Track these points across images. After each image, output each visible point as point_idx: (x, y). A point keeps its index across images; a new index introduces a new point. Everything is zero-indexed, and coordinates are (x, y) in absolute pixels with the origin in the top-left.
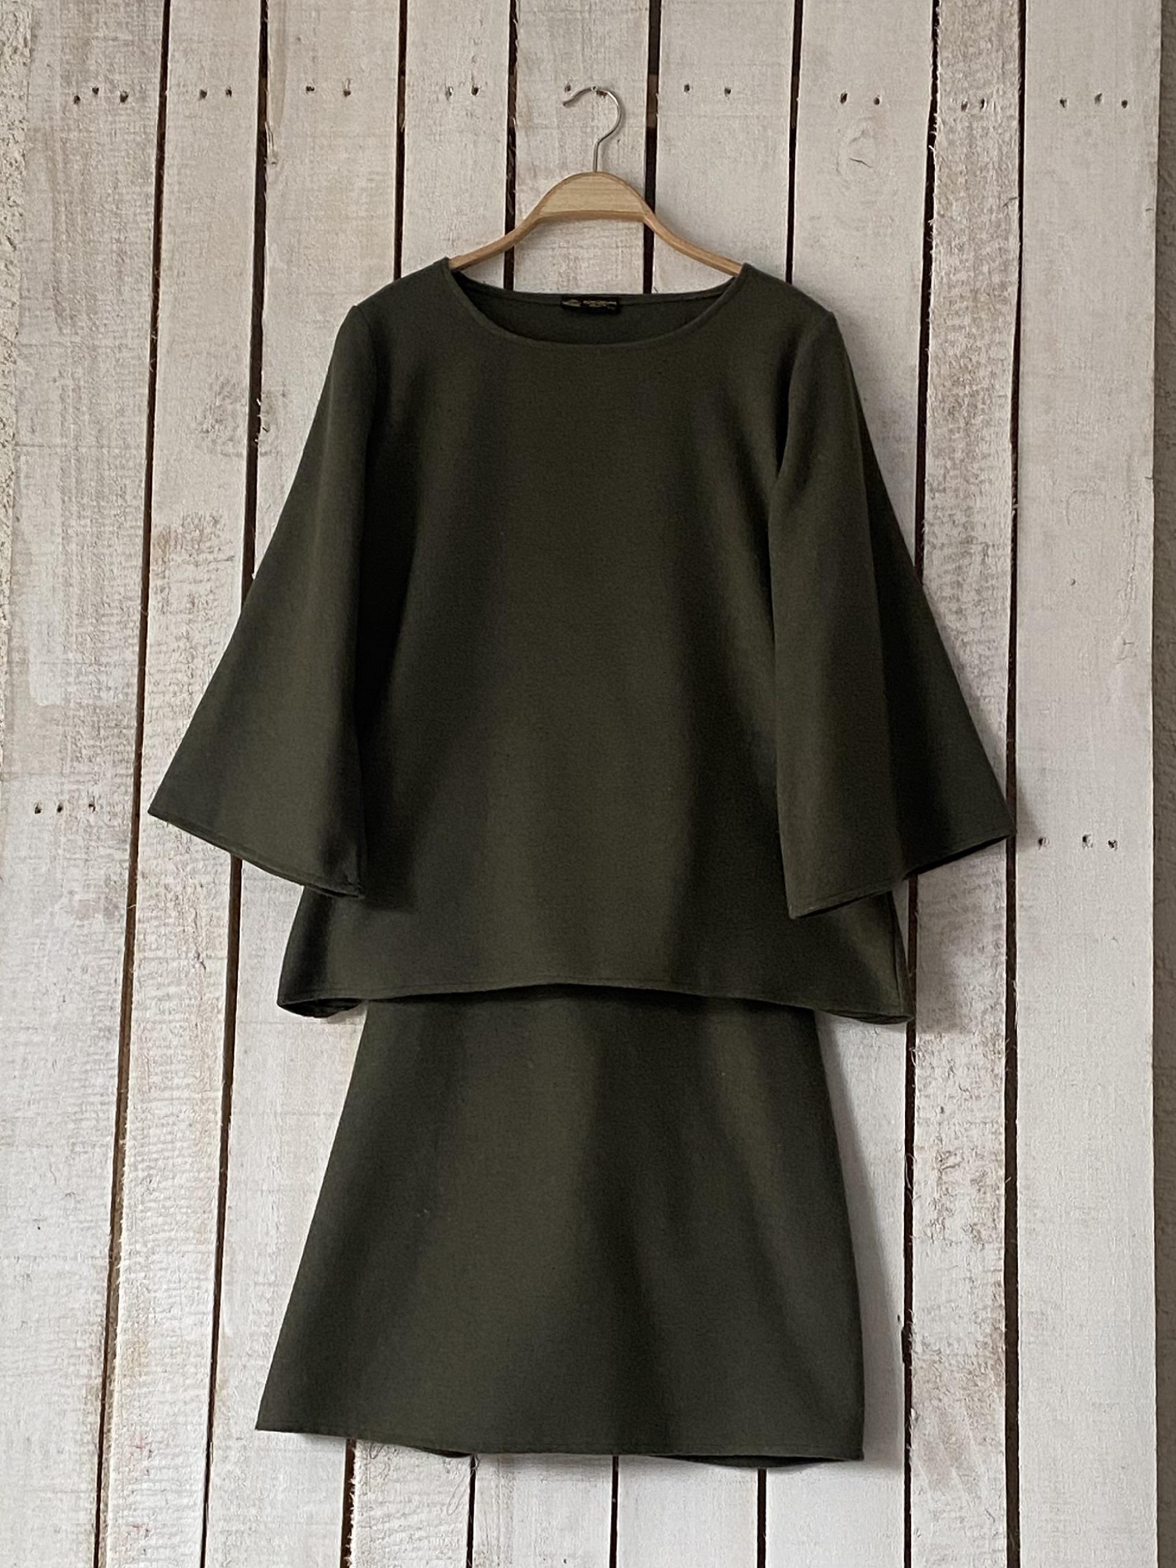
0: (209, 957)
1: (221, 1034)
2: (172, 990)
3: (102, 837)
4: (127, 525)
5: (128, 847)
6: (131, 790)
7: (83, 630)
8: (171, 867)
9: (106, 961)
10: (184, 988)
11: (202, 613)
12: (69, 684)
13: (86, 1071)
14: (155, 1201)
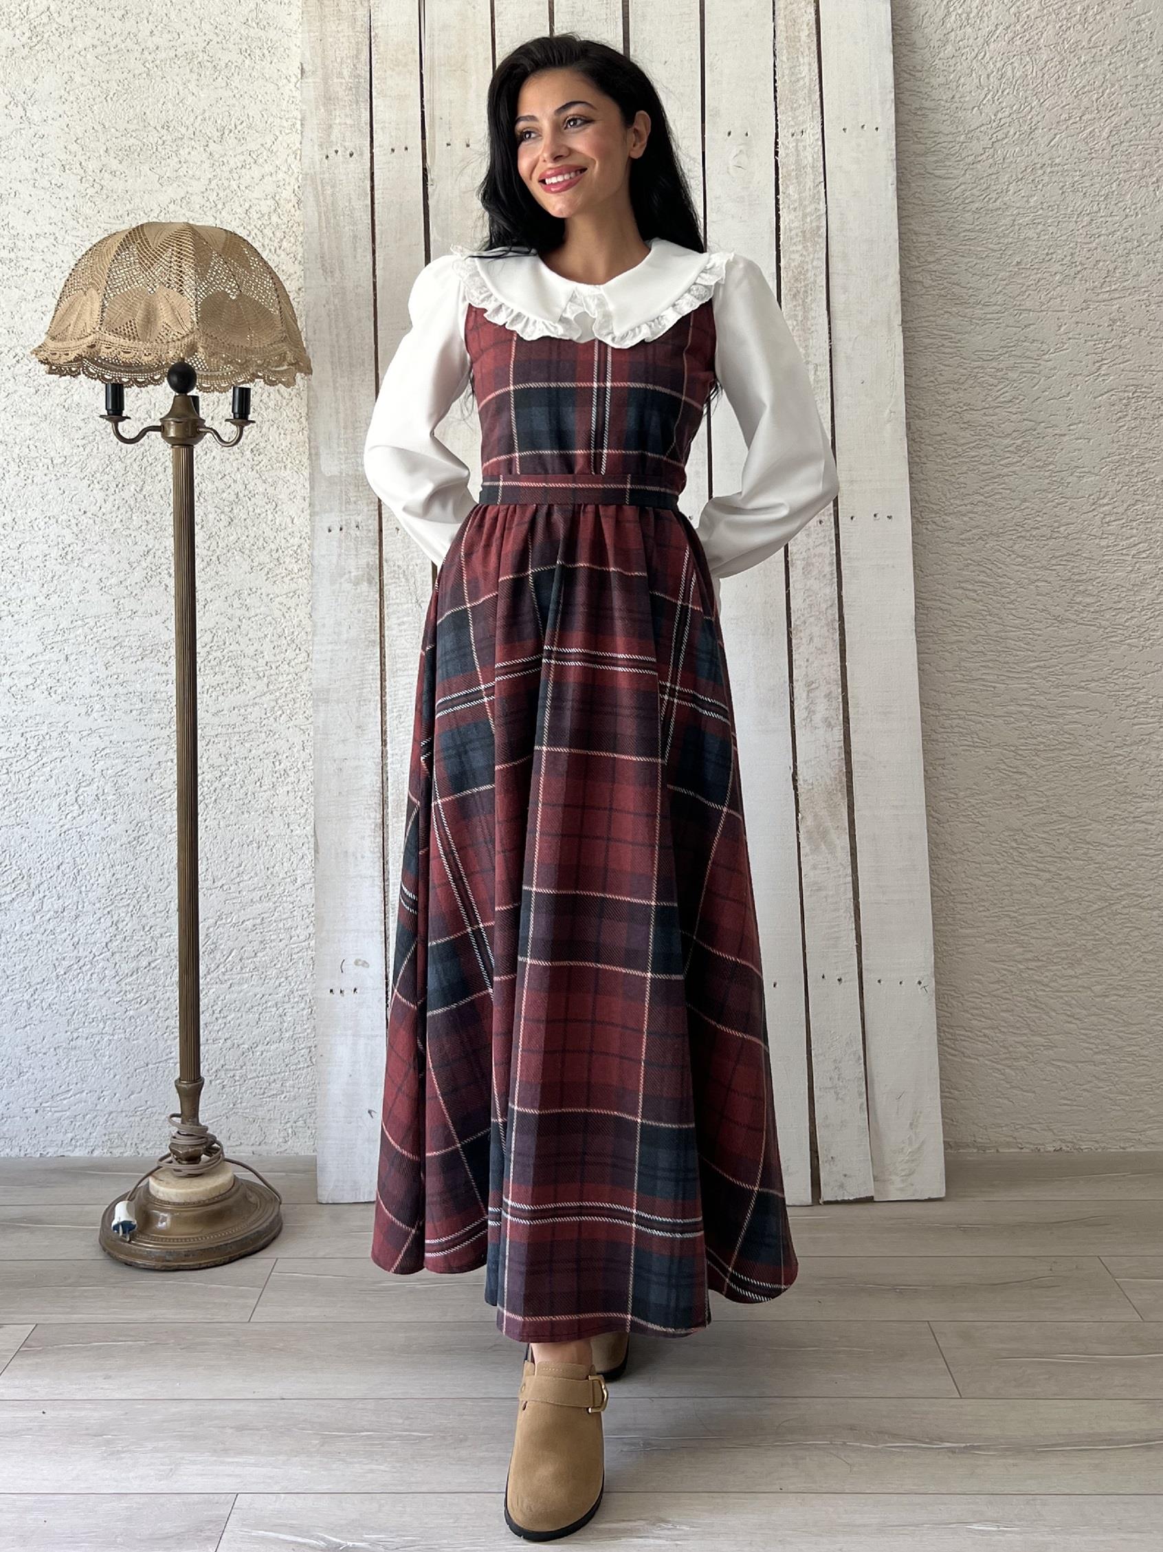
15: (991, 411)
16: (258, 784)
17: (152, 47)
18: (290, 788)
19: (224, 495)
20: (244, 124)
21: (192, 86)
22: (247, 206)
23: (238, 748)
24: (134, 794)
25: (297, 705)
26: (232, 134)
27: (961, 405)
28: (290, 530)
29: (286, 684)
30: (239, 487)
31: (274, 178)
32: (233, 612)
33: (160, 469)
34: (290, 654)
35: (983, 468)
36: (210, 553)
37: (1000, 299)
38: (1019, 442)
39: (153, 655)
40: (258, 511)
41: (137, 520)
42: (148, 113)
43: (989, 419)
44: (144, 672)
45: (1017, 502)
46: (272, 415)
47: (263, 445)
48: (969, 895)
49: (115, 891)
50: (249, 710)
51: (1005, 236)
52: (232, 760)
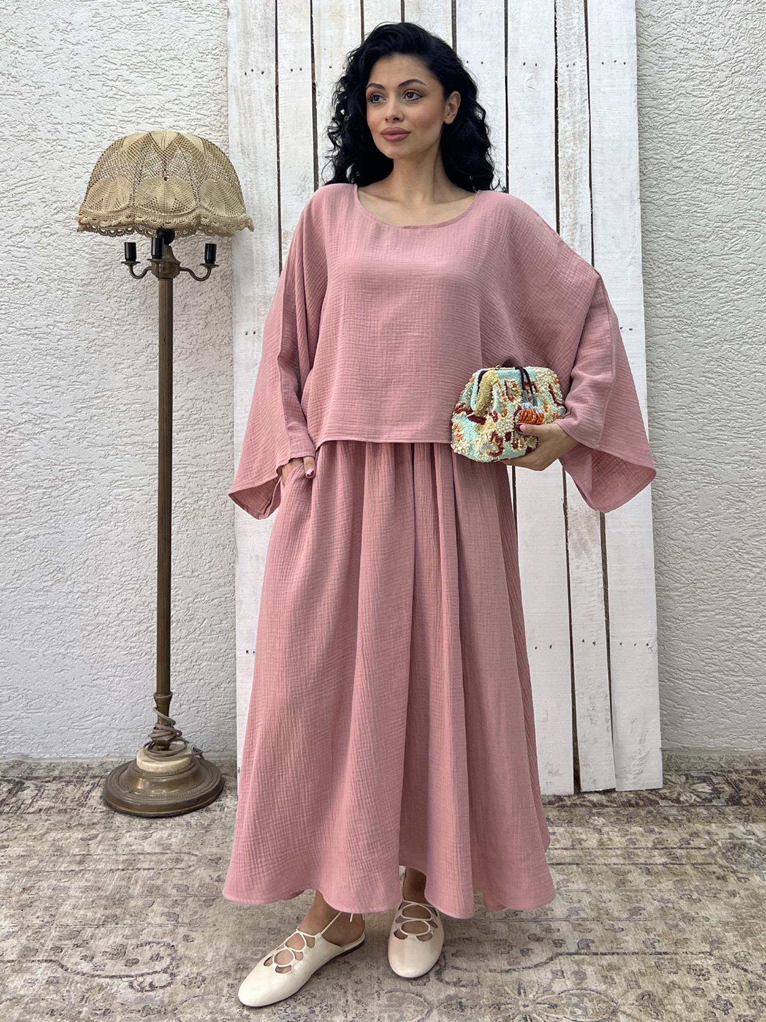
15: (727, 257)
16: (224, 506)
19: (202, 307)
27: (707, 252)
35: (721, 295)
36: (192, 346)
37: (735, 180)
38: (745, 278)
40: (225, 318)
43: (726, 262)
45: (744, 318)
48: (705, 582)
49: (124, 579)
50: (218, 455)
51: (739, 137)
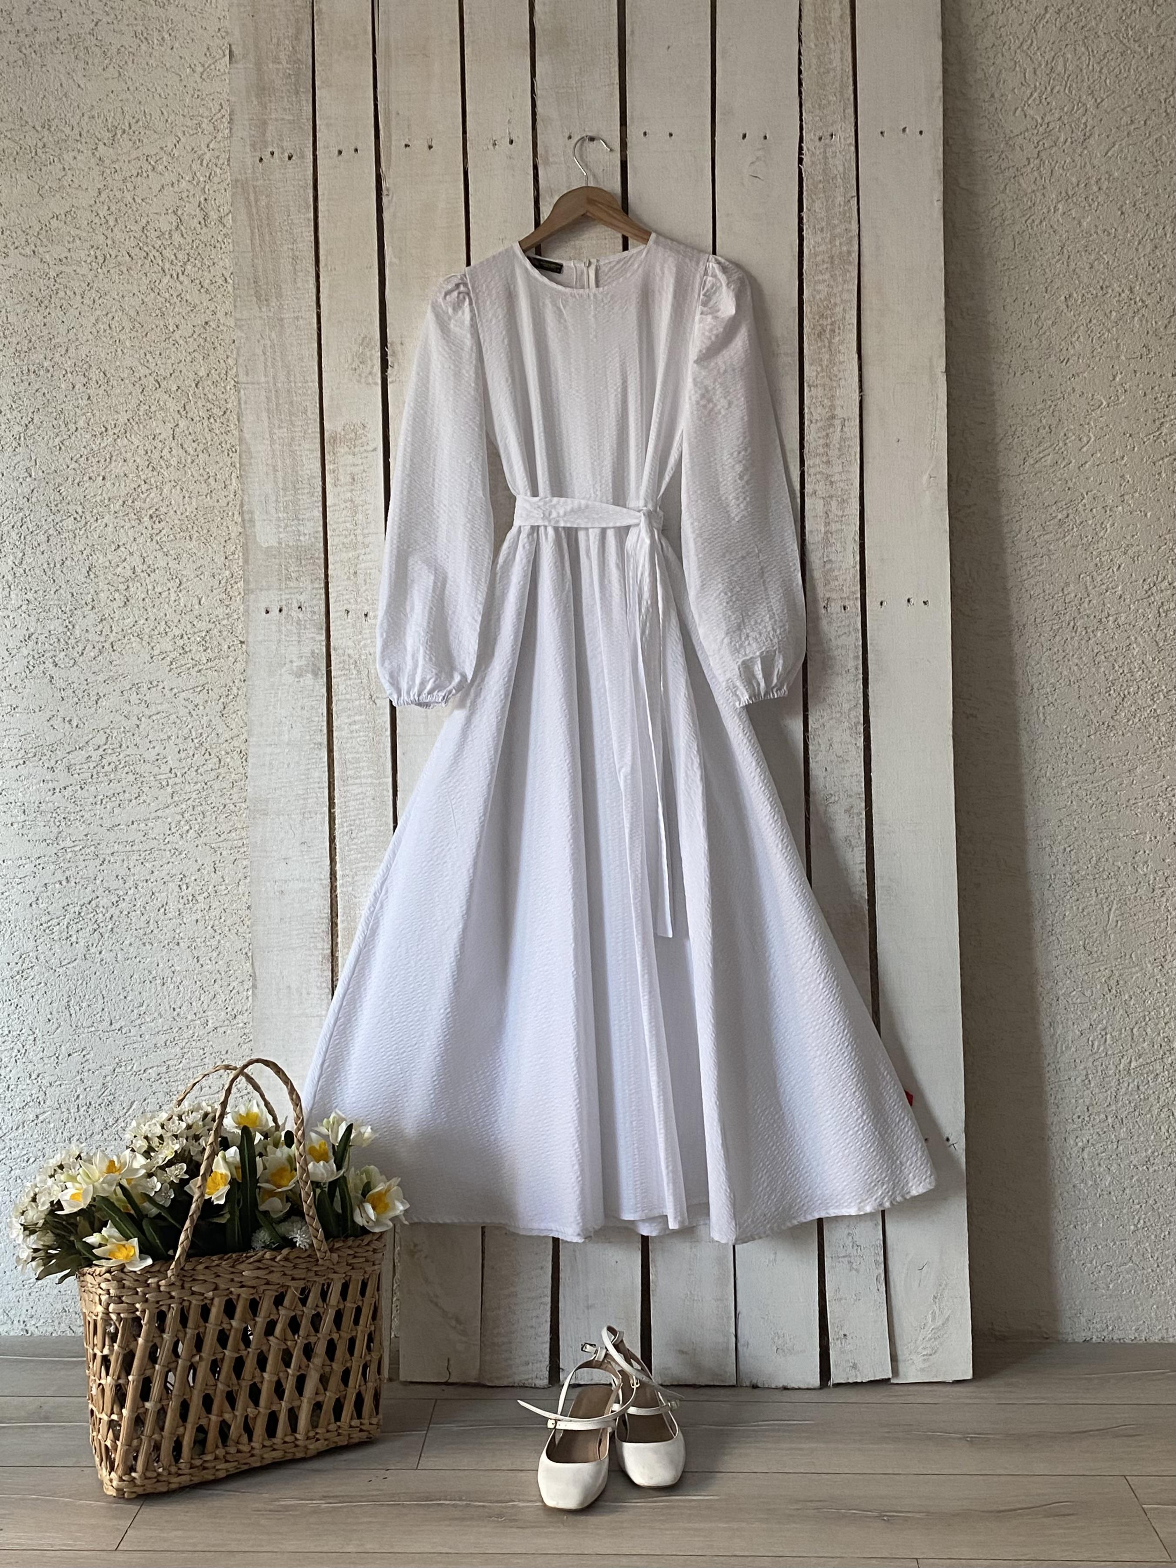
0: (377, 698)
1: (389, 745)
2: (357, 718)
3: (308, 626)
4: (310, 431)
5: (324, 632)
6: (323, 596)
7: (286, 499)
8: (350, 643)
9: (314, 703)
10: (363, 717)
11: (359, 484)
12: (281, 532)
13: (309, 769)
14: (355, 844)
16: (162, 910)
17: (29, 29)
18: (199, 916)
19: (119, 569)
20: (140, 123)
21: (79, 78)
22: (144, 221)
23: (138, 868)
24: (17, 920)
25: (206, 820)
26: (124, 136)
28: (196, 613)
29: (194, 795)
30: (136, 560)
31: (176, 189)
32: (130, 708)
33: (43, 538)
34: (198, 759)
36: (102, 639)
39: (36, 758)
40: (159, 589)
41: (15, 600)
42: (25, 108)
44: (27, 778)
46: (175, 475)
47: (163, 510)
50: (150, 825)
52: (130, 883)
